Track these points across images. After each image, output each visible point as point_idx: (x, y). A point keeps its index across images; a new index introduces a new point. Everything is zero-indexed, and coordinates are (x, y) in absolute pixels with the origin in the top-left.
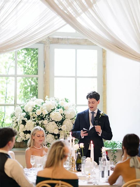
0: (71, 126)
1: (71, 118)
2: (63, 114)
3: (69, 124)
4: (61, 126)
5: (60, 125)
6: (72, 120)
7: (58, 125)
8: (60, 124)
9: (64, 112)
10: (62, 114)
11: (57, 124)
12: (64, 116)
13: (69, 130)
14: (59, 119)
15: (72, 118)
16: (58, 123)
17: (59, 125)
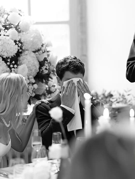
0: (36, 67)
1: (34, 50)
2: (19, 41)
3: (32, 62)
4: (17, 68)
5: (14, 65)
6: (37, 53)
7: (9, 66)
8: (13, 62)
9: (20, 37)
10: (15, 41)
11: (8, 63)
12: (20, 45)
13: (32, 74)
14: (12, 52)
15: (37, 49)
16: (9, 60)
17: (12, 66)
